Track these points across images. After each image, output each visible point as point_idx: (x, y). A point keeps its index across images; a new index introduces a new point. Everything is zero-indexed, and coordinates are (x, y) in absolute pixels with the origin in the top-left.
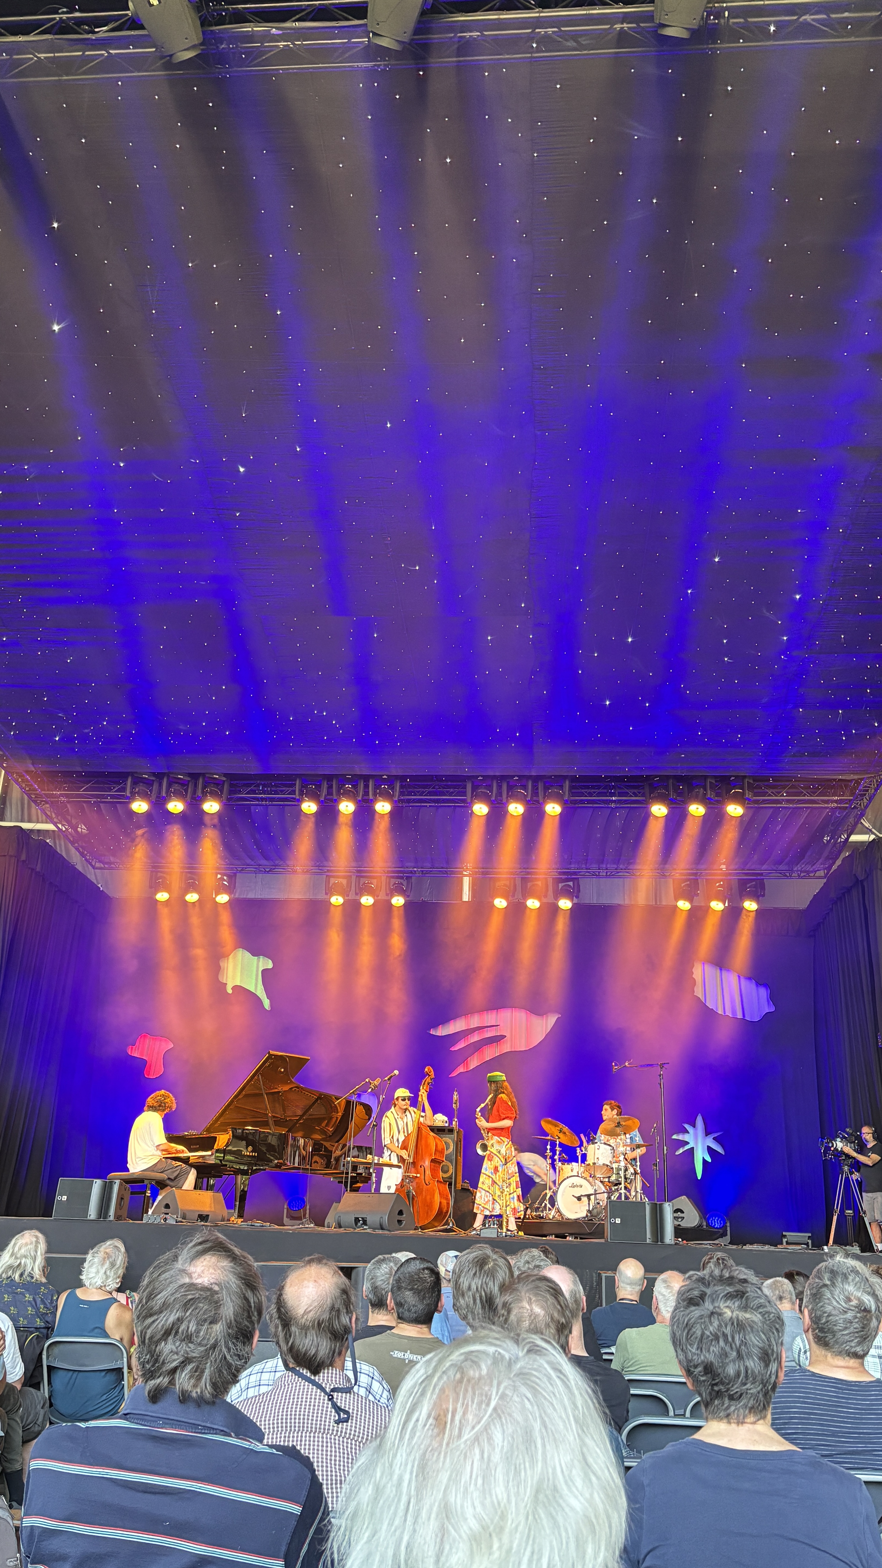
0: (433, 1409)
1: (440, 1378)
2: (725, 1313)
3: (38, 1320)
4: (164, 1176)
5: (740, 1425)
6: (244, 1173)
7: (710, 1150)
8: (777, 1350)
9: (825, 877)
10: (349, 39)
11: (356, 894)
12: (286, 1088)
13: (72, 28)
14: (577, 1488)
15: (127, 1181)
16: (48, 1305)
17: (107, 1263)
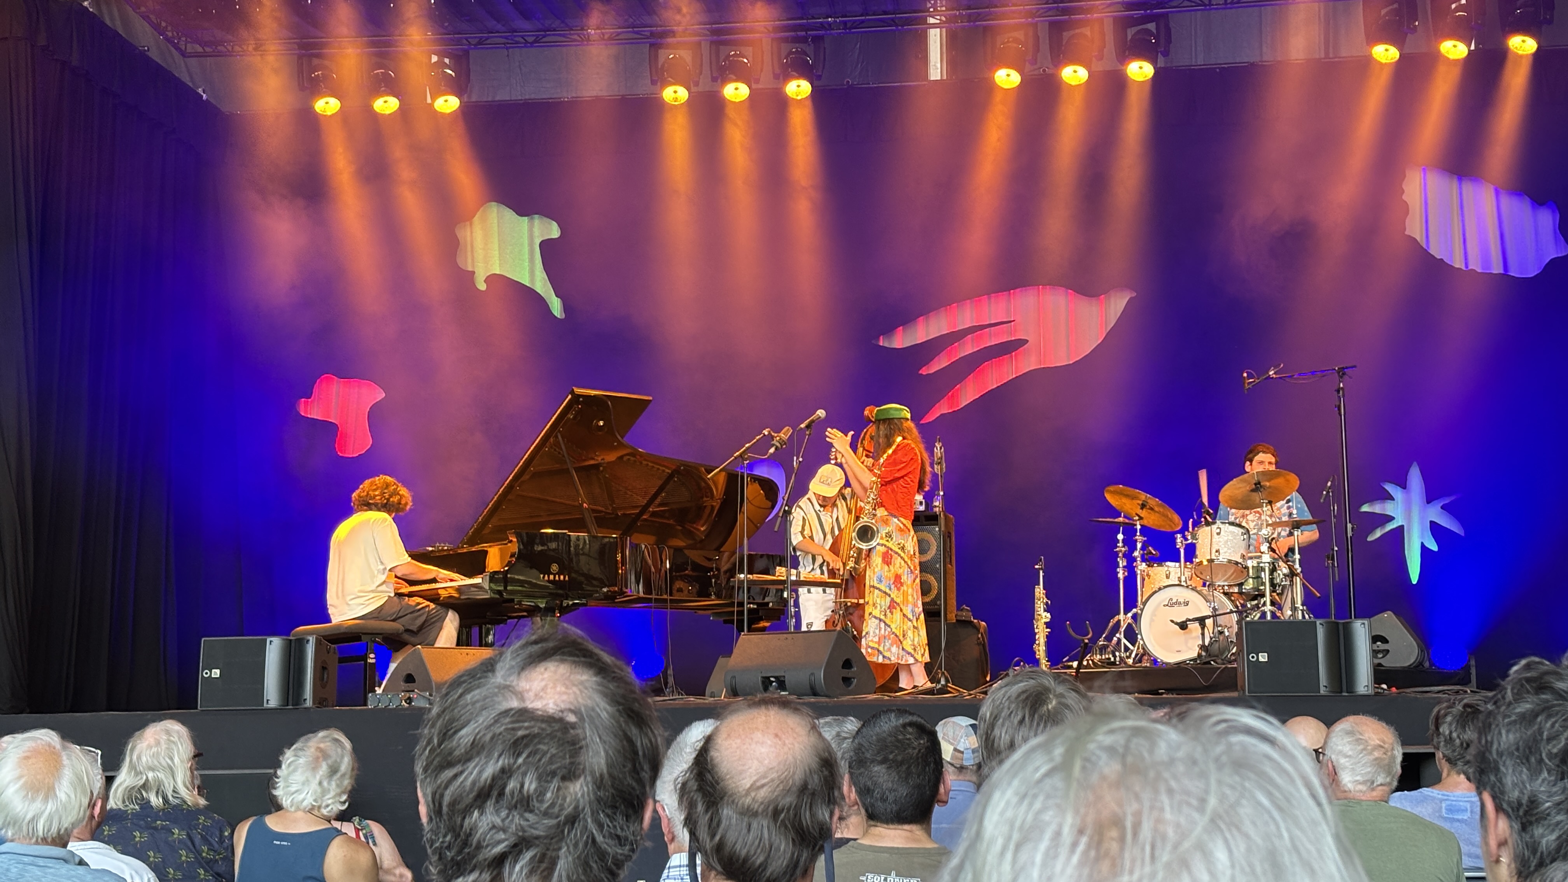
3: (202, 872)
4: (397, 626)
7: (1435, 529)
11: (714, 79)
12: (611, 457)
15: (329, 638)
16: (216, 845)
17: (324, 768)
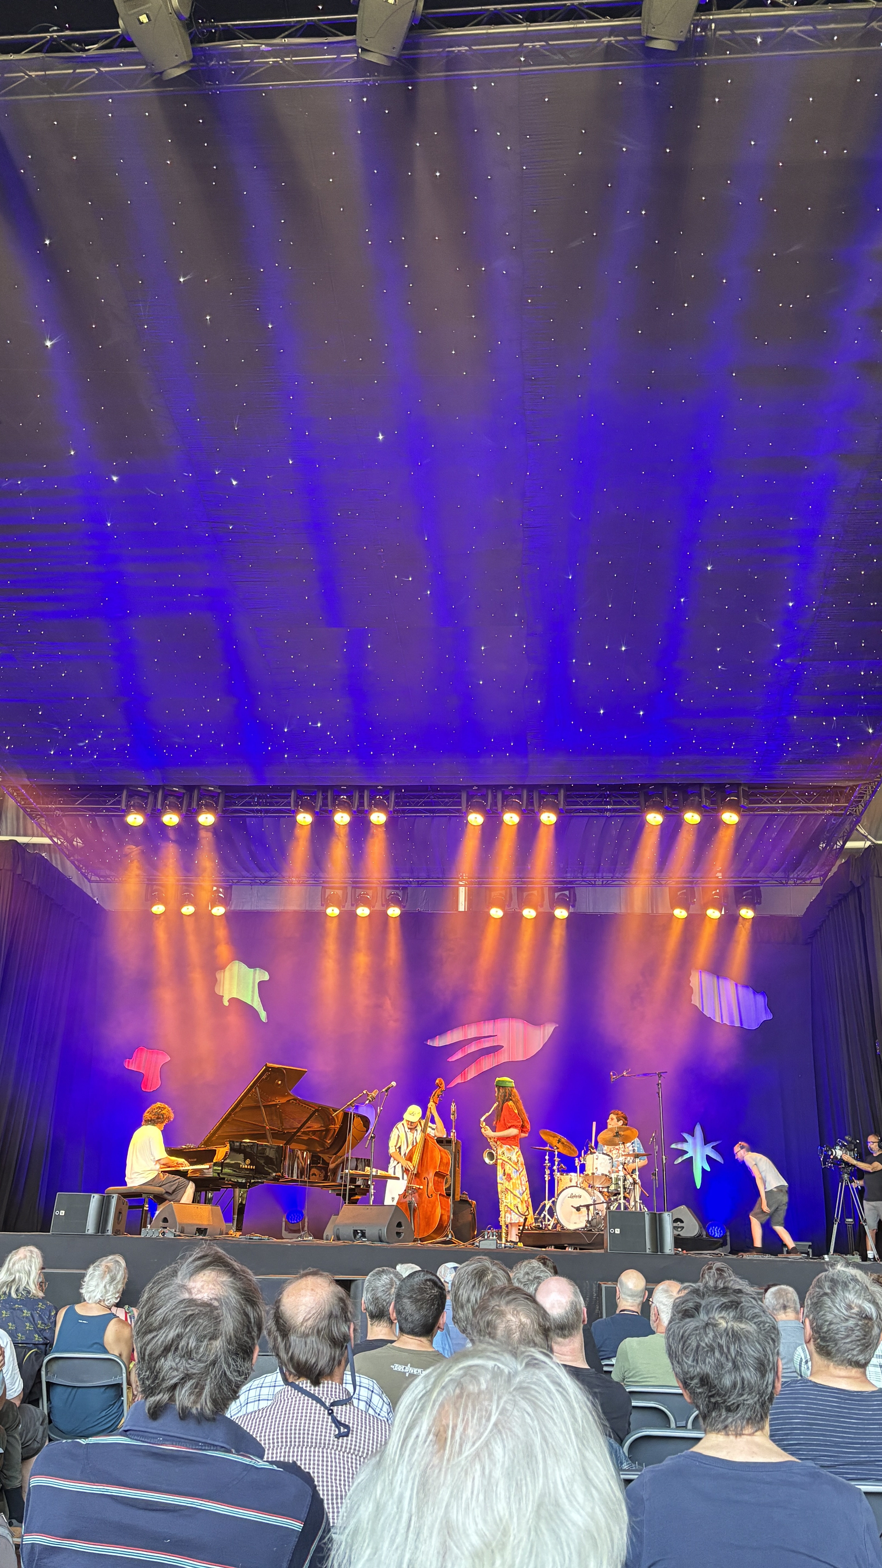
0: (433, 1425)
1: (439, 1394)
2: (721, 1324)
3: (36, 1336)
4: (162, 1190)
5: (738, 1437)
6: (242, 1186)
7: (709, 1159)
8: (773, 1360)
9: (821, 884)
10: (339, 56)
11: (352, 905)
12: (284, 1100)
13: (64, 46)
14: (578, 1503)
15: (125, 1195)
16: (46, 1321)
17: (108, 1278)
